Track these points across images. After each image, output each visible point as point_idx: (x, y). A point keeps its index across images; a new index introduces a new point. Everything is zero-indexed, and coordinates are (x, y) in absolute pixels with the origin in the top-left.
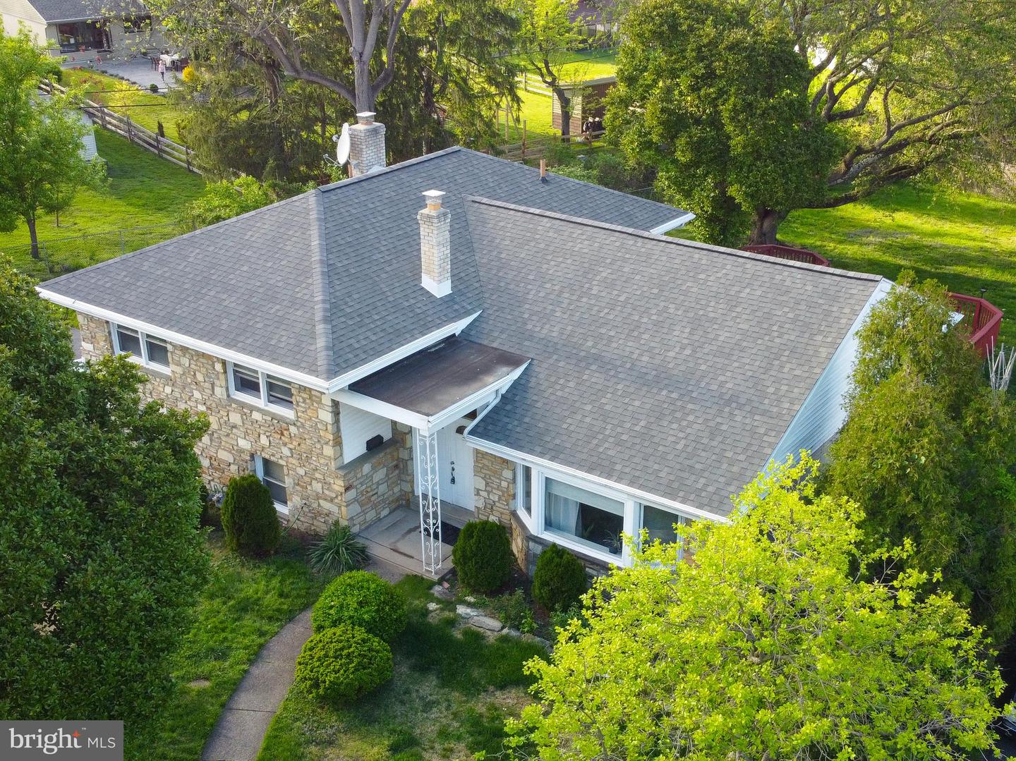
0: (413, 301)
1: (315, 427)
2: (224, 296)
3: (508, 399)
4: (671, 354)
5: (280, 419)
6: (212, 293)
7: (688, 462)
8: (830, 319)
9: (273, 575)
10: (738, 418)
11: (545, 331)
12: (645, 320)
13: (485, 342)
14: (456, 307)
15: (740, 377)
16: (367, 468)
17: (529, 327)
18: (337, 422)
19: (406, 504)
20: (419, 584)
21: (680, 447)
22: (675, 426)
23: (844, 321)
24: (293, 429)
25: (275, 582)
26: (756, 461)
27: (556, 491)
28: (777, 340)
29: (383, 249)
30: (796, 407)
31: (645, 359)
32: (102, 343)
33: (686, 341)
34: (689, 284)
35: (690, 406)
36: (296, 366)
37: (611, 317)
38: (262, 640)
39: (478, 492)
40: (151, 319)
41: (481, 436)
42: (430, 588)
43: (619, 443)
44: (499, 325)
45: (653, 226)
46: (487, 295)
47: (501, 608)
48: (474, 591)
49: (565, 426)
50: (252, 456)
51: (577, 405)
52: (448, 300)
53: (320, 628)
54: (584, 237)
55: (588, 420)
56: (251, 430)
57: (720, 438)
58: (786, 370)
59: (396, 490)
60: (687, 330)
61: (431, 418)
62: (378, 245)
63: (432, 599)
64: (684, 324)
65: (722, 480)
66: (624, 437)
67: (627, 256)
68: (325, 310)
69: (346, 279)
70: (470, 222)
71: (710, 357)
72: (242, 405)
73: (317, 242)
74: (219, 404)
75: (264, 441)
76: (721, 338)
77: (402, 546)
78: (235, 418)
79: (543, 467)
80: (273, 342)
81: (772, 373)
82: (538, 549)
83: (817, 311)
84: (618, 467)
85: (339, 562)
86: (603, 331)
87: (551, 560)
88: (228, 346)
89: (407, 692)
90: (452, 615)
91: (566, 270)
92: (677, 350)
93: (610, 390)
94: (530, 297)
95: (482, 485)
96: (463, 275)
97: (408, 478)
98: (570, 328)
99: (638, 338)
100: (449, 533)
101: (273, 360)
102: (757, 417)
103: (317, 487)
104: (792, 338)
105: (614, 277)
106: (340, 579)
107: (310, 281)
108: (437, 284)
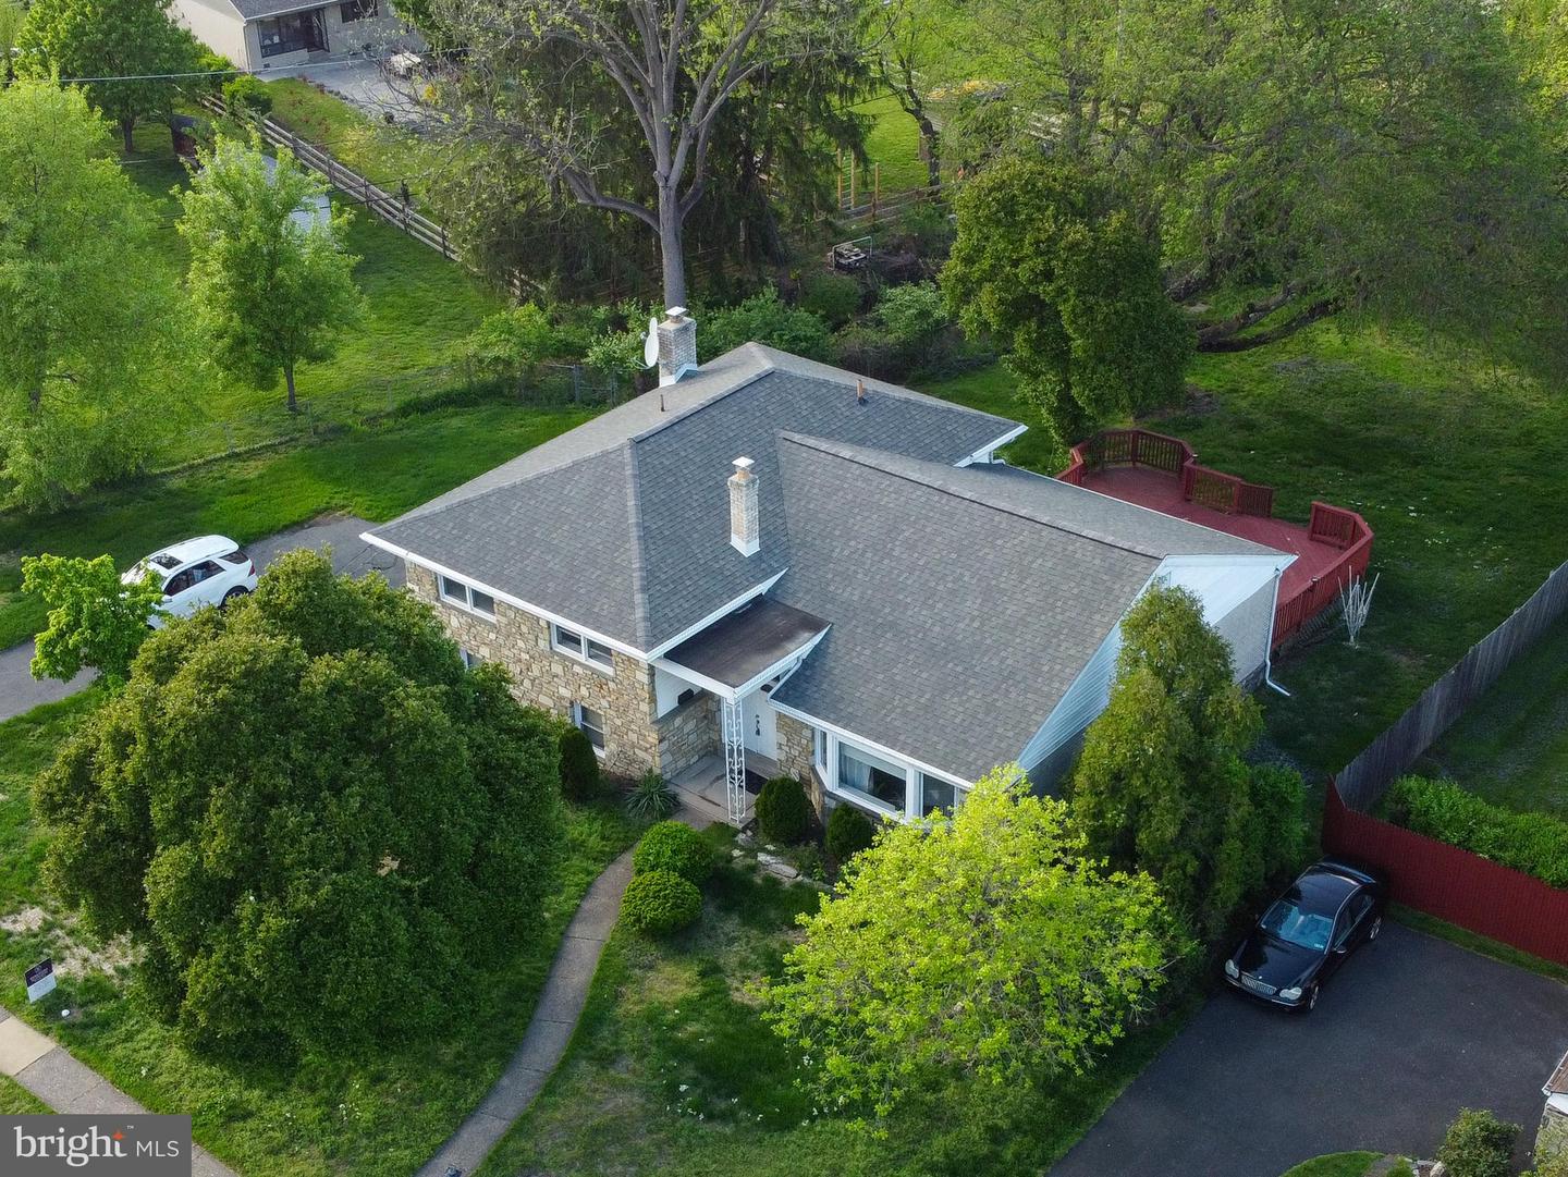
0: (722, 563)
1: (634, 687)
2: (549, 557)
3: (808, 664)
4: (962, 626)
5: (600, 674)
6: (537, 553)
7: (962, 736)
8: (1111, 598)
9: (595, 819)
10: (1013, 695)
11: (845, 594)
12: (941, 588)
13: (789, 603)
14: (764, 566)
15: (1021, 654)
16: (678, 721)
17: (832, 588)
18: (652, 682)
19: (714, 752)
20: (724, 831)
21: (957, 721)
22: (956, 700)
23: (1122, 600)
24: (611, 685)
25: (597, 825)
26: (1022, 738)
27: (848, 754)
28: (1059, 617)
29: (695, 504)
30: (1064, 688)
31: (937, 629)
32: (428, 587)
33: (976, 613)
34: (986, 550)
35: (972, 681)
36: (617, 636)
37: (909, 582)
38: (589, 879)
39: (780, 746)
40: (481, 578)
41: (783, 700)
42: (735, 836)
43: (905, 714)
44: (804, 584)
45: (976, 448)
46: (793, 551)
47: (796, 858)
48: (774, 840)
49: (858, 694)
50: (572, 703)
51: (871, 674)
52: (757, 558)
53: (640, 872)
54: (891, 489)
55: (879, 689)
56: (572, 680)
57: (994, 715)
58: (1062, 649)
59: (705, 738)
60: (979, 601)
61: (737, 690)
62: (689, 501)
63: (736, 845)
64: (976, 594)
65: (991, 754)
66: (910, 709)
67: (931, 514)
68: (642, 578)
69: (660, 542)
70: (781, 464)
71: (995, 631)
72: (564, 658)
73: (633, 502)
74: (542, 655)
75: (584, 691)
76: (1009, 612)
77: (710, 794)
78: (557, 669)
79: (837, 733)
80: (596, 610)
81: (1050, 651)
82: (833, 804)
83: (1100, 587)
84: (902, 738)
85: (653, 808)
86: (901, 597)
87: (841, 817)
88: (554, 611)
89: (713, 928)
90: (753, 862)
91: (871, 527)
92: (967, 621)
93: (902, 660)
94: (834, 555)
95: (784, 742)
96: (771, 528)
97: (716, 728)
98: (870, 592)
99: (932, 607)
100: (754, 782)
101: (597, 629)
102: (1029, 695)
103: (633, 737)
104: (1073, 615)
105: (915, 537)
106: (656, 828)
107: (627, 546)
108: (745, 543)
